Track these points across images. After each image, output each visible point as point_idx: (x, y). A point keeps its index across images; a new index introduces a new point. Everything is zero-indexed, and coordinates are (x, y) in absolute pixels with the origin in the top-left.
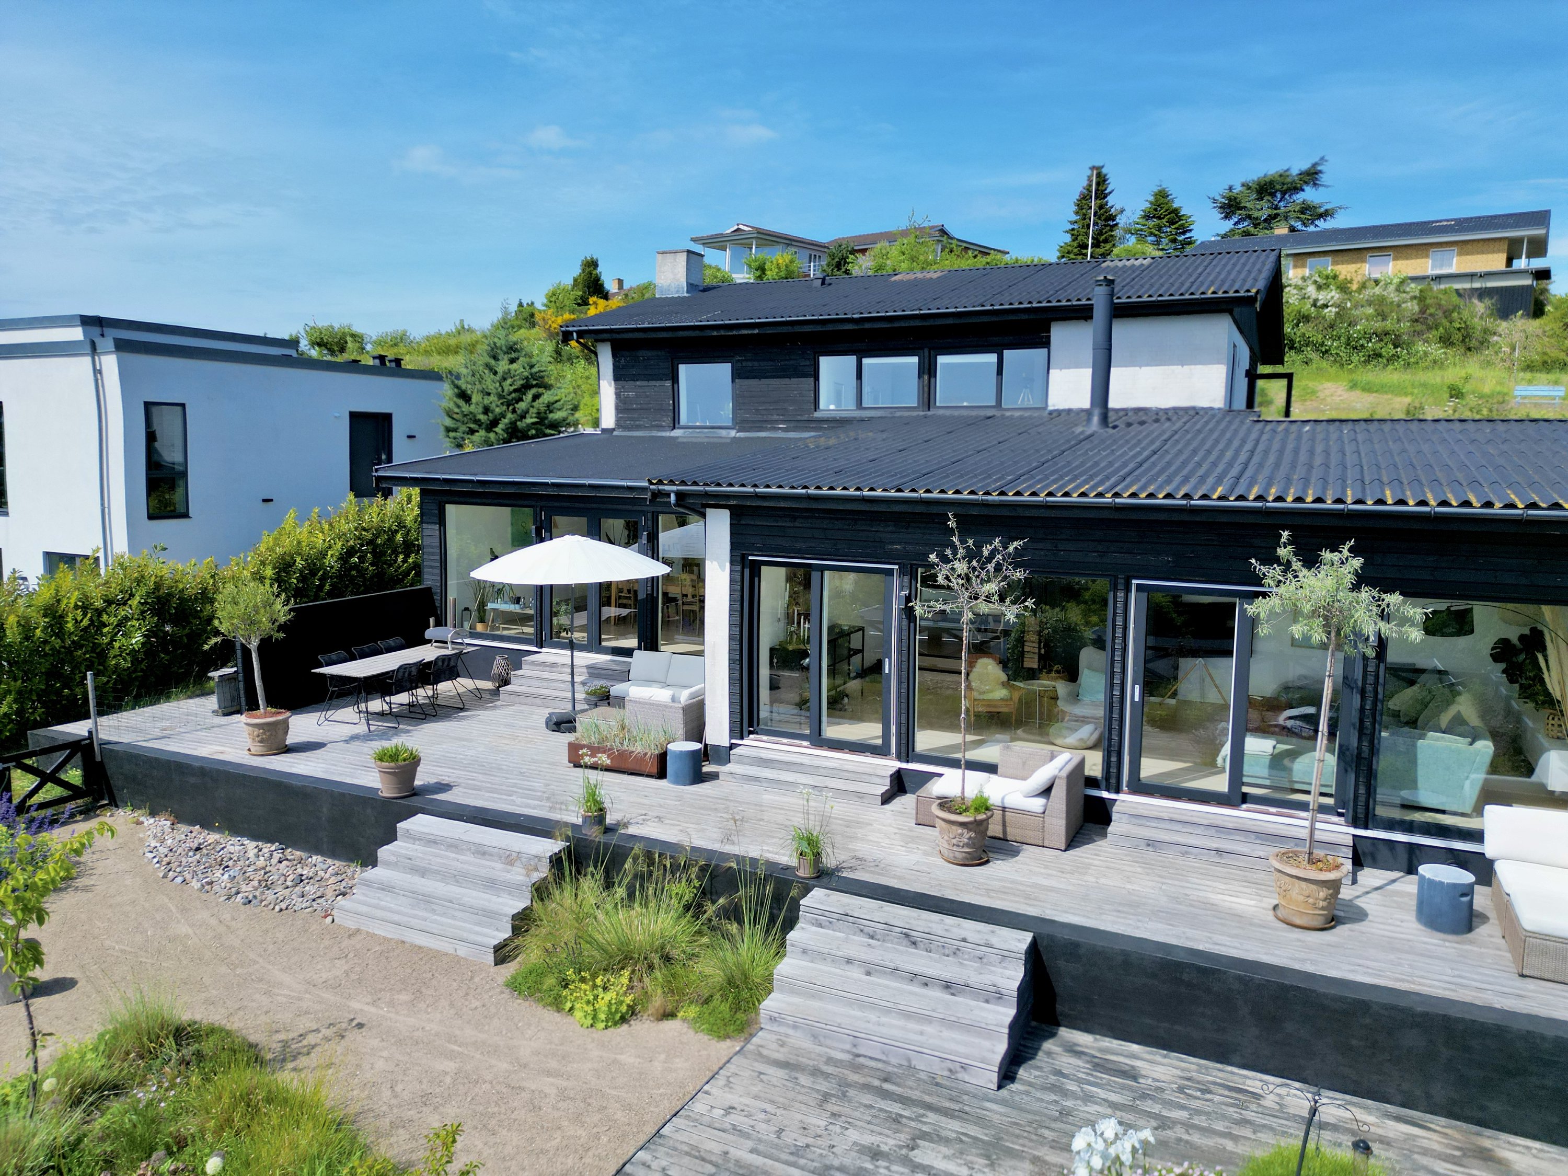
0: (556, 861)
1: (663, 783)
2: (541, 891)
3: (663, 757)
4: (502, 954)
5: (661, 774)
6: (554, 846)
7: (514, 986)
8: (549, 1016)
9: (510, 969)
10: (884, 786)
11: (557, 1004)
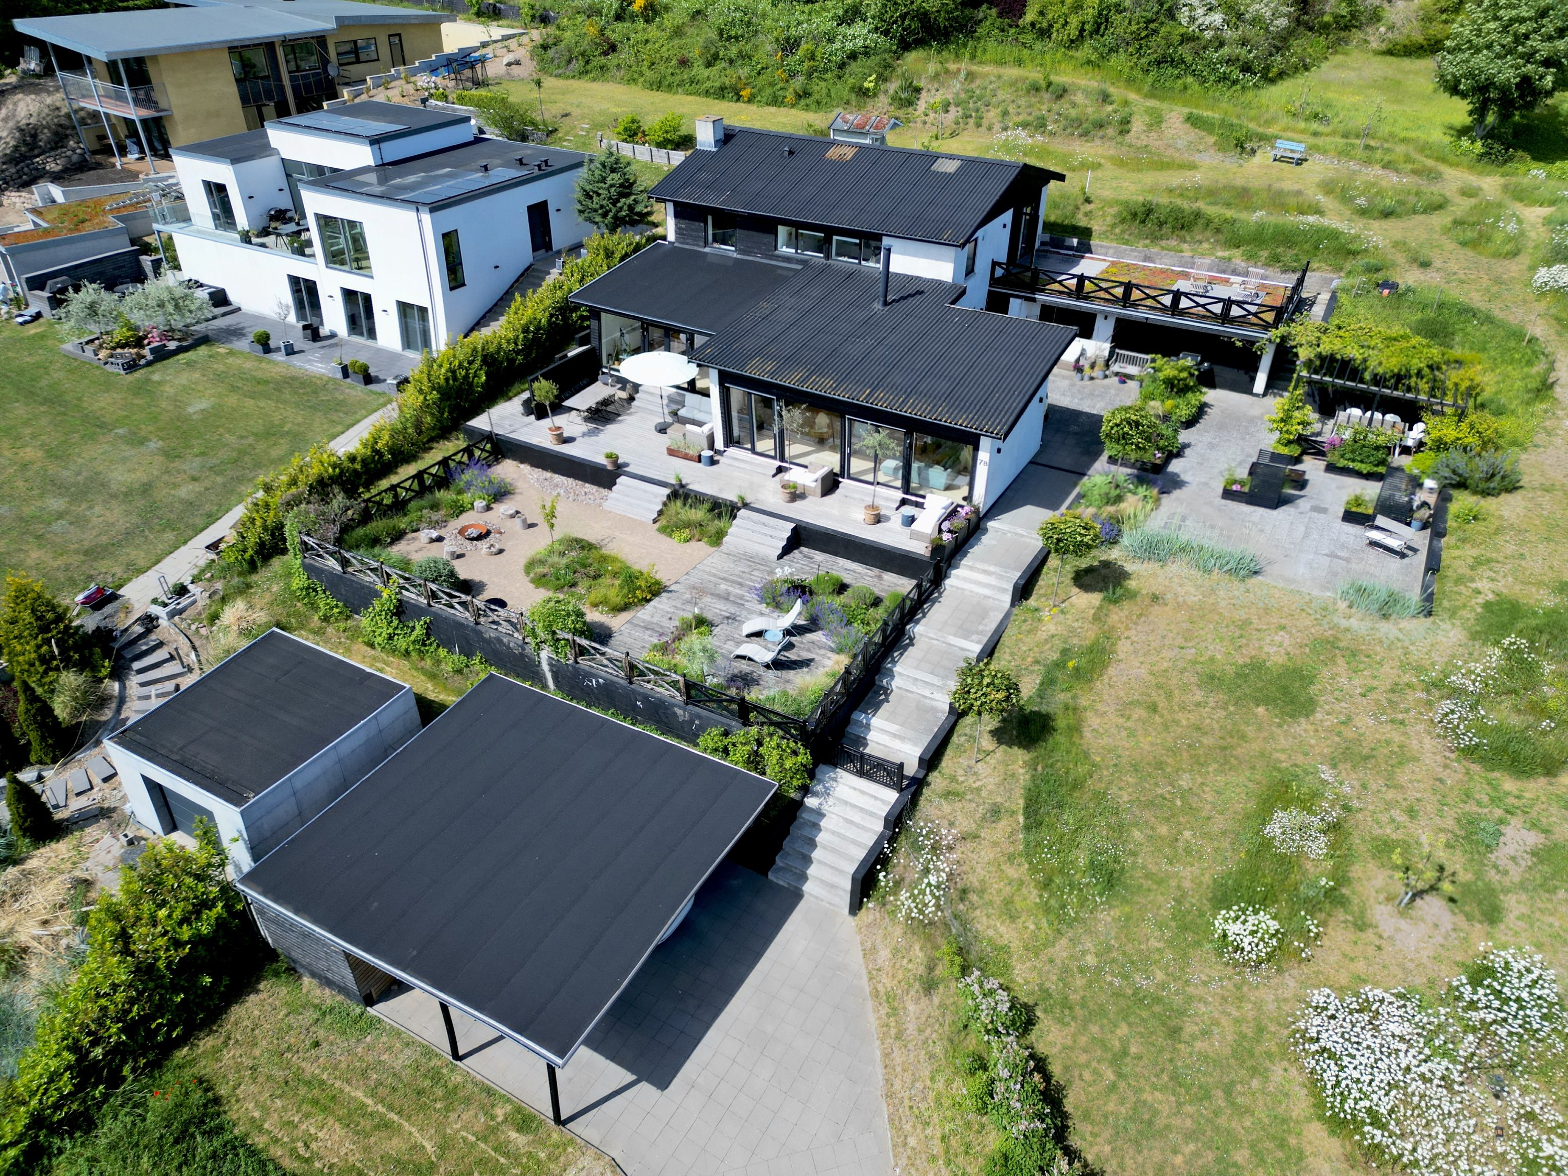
0: (668, 496)
1: (700, 465)
2: (665, 504)
3: (700, 456)
4: (655, 521)
5: (700, 461)
6: (667, 491)
7: (658, 530)
8: (668, 539)
9: (658, 525)
10: (774, 471)
11: (670, 536)
